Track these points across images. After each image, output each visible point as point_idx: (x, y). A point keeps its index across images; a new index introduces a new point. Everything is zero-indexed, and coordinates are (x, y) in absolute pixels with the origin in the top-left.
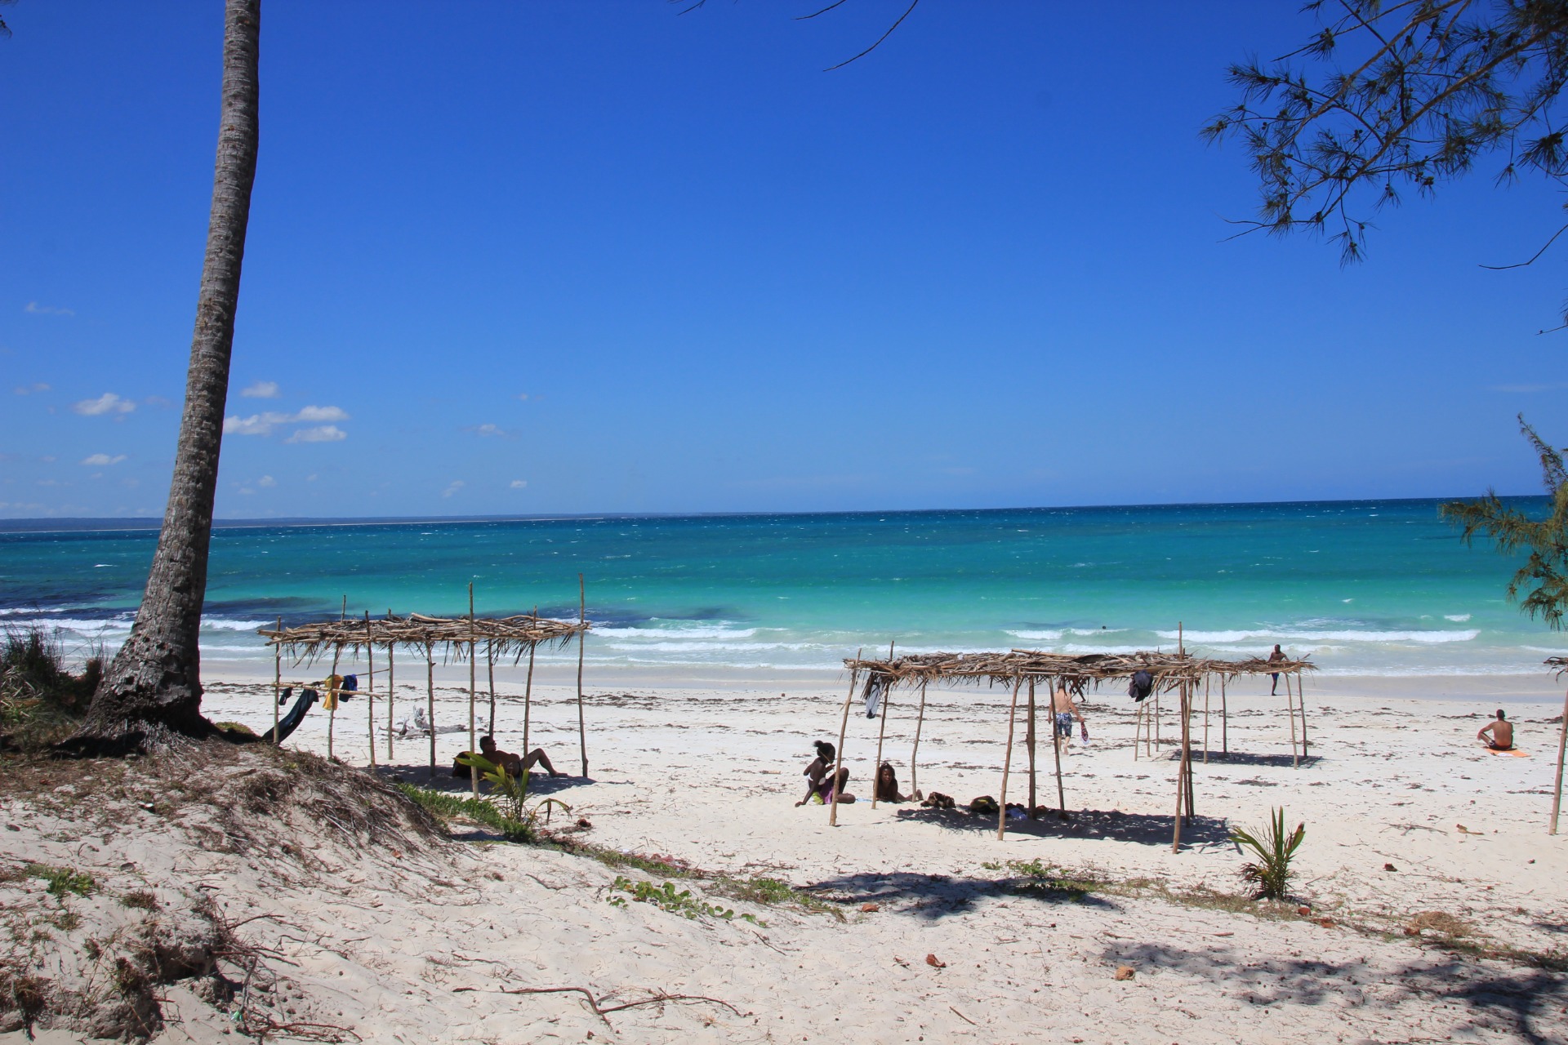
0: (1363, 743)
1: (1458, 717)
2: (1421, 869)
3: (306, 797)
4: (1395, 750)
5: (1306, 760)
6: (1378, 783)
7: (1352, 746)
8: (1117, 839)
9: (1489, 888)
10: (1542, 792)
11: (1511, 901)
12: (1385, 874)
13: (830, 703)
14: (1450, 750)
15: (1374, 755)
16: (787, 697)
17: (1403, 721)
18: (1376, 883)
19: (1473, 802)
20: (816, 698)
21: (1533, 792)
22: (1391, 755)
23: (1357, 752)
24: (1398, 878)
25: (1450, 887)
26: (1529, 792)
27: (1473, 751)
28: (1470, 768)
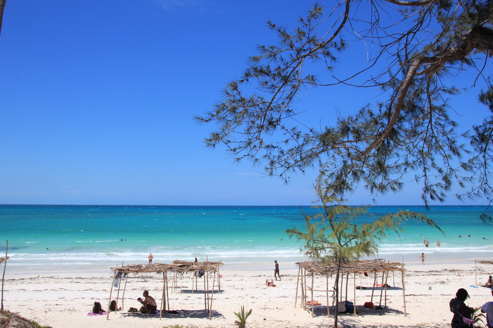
0: (234, 285)
1: (256, 276)
2: (272, 319)
3: (14, 323)
4: (243, 287)
5: (221, 291)
6: (243, 297)
7: (231, 286)
8: (190, 318)
9: (289, 322)
10: (284, 297)
11: (295, 325)
12: (264, 321)
13: (58, 278)
14: (257, 286)
15: (238, 289)
16: (40, 277)
17: (242, 278)
18: (263, 323)
19: (270, 301)
20: (52, 277)
21: (282, 297)
22: (242, 289)
23: (233, 288)
24: (267, 322)
25: (280, 323)
26: (281, 297)
27: (263, 286)
28: (265, 291)
